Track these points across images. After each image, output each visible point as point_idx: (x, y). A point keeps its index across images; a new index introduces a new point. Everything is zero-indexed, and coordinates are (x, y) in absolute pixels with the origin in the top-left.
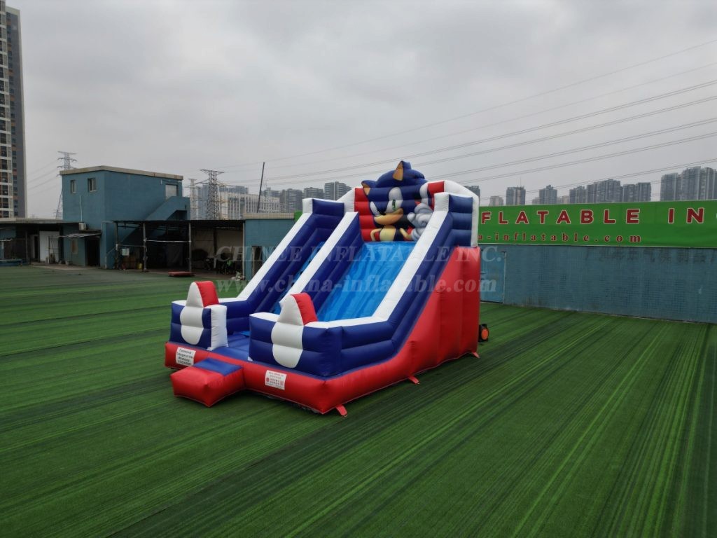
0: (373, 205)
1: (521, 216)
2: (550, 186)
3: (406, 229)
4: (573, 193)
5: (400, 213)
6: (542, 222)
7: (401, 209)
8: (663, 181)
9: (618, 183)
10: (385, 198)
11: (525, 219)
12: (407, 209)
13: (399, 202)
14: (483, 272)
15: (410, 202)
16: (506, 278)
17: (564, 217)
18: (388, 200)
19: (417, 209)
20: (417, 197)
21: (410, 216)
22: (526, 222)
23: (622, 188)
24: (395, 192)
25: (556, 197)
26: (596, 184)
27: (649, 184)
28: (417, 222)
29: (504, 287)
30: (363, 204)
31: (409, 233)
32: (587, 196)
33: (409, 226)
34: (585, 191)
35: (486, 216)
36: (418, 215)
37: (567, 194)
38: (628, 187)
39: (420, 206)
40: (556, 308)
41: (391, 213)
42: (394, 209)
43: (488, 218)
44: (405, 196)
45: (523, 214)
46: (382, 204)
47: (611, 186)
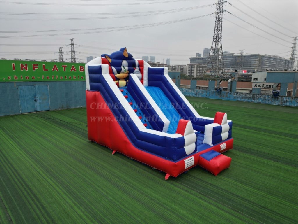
0: (114, 68)
1: (54, 68)
5: (127, 73)
6: (65, 70)
10: (120, 65)
11: (56, 69)
12: (130, 71)
13: (127, 68)
14: (37, 96)
16: (50, 98)
17: (73, 68)
20: (134, 66)
22: (57, 70)
24: (125, 63)
29: (50, 102)
35: (35, 66)
39: (136, 70)
40: (74, 108)
41: (123, 73)
42: (125, 71)
43: (37, 68)
44: (129, 65)
45: (55, 66)
46: (119, 68)
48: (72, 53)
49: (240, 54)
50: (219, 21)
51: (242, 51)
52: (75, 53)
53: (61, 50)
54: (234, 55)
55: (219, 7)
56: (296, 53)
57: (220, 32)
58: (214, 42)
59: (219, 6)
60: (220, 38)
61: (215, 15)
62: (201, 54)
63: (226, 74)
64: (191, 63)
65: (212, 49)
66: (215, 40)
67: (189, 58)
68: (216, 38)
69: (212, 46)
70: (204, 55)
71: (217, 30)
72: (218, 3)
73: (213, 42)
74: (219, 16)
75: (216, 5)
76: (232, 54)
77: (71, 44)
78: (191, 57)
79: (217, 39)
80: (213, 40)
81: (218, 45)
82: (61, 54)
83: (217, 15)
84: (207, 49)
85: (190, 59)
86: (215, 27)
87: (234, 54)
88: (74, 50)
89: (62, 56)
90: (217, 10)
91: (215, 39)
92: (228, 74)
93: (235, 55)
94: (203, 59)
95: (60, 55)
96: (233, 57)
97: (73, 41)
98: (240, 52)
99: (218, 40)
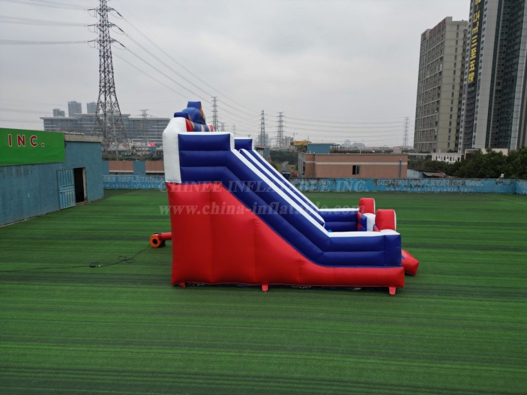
49: (142, 117)
50: (106, 56)
51: (144, 111)
54: (129, 117)
55: (102, 32)
56: (218, 120)
57: (111, 76)
58: (102, 92)
59: (102, 29)
60: (112, 87)
61: (97, 45)
62: (64, 112)
63: (140, 149)
64: (45, 127)
65: (100, 104)
66: (103, 90)
67: (41, 118)
68: (105, 87)
69: (99, 98)
70: (70, 115)
71: (104, 72)
72: (100, 25)
73: (100, 92)
74: (104, 48)
75: (96, 27)
76: (127, 116)
78: (44, 116)
79: (107, 87)
80: (100, 90)
81: (110, 97)
83: (101, 45)
84: (75, 102)
85: (43, 120)
86: (100, 65)
87: (129, 115)
90: (100, 36)
91: (103, 87)
92: (143, 149)
93: (131, 118)
94: (67, 120)
96: (129, 120)
98: (141, 113)
99: (110, 89)
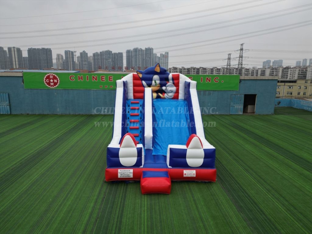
0: (144, 82)
2: (84, 51)
3: (161, 93)
4: (94, 55)
5: (158, 87)
7: (159, 85)
8: (126, 52)
9: (111, 52)
10: (151, 79)
12: (162, 85)
13: (158, 82)
15: (164, 82)
18: (152, 80)
19: (167, 85)
20: (167, 79)
21: (164, 88)
23: (113, 54)
24: (156, 77)
25: (87, 56)
26: (103, 52)
27: (122, 53)
28: (167, 90)
30: (138, 82)
31: (164, 95)
32: (100, 57)
33: (163, 92)
34: (99, 54)
36: (168, 88)
37: (92, 55)
38: (115, 54)
39: (169, 84)
41: (153, 86)
42: (156, 84)
44: (161, 79)
46: (150, 82)
47: (109, 53)
48: (239, 59)
52: (243, 59)
53: (229, 56)
77: (240, 49)
82: (229, 60)
88: (242, 55)
89: (230, 62)
95: (228, 62)
97: (243, 45)
